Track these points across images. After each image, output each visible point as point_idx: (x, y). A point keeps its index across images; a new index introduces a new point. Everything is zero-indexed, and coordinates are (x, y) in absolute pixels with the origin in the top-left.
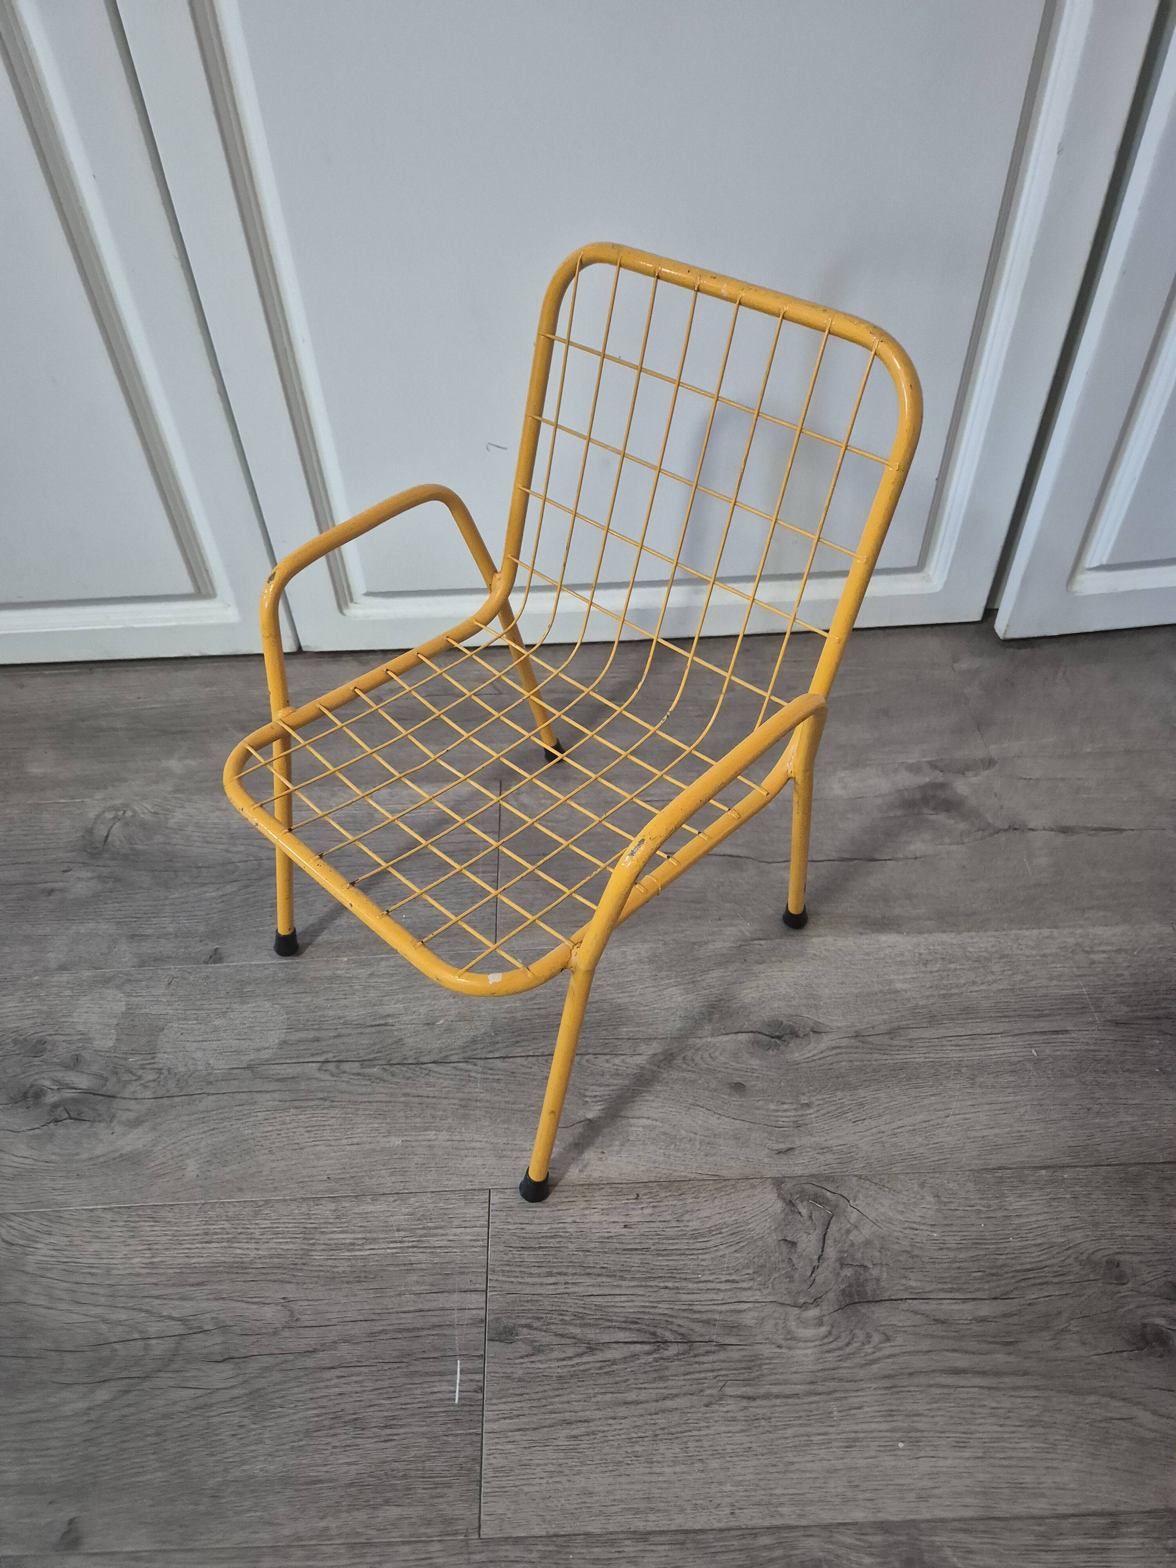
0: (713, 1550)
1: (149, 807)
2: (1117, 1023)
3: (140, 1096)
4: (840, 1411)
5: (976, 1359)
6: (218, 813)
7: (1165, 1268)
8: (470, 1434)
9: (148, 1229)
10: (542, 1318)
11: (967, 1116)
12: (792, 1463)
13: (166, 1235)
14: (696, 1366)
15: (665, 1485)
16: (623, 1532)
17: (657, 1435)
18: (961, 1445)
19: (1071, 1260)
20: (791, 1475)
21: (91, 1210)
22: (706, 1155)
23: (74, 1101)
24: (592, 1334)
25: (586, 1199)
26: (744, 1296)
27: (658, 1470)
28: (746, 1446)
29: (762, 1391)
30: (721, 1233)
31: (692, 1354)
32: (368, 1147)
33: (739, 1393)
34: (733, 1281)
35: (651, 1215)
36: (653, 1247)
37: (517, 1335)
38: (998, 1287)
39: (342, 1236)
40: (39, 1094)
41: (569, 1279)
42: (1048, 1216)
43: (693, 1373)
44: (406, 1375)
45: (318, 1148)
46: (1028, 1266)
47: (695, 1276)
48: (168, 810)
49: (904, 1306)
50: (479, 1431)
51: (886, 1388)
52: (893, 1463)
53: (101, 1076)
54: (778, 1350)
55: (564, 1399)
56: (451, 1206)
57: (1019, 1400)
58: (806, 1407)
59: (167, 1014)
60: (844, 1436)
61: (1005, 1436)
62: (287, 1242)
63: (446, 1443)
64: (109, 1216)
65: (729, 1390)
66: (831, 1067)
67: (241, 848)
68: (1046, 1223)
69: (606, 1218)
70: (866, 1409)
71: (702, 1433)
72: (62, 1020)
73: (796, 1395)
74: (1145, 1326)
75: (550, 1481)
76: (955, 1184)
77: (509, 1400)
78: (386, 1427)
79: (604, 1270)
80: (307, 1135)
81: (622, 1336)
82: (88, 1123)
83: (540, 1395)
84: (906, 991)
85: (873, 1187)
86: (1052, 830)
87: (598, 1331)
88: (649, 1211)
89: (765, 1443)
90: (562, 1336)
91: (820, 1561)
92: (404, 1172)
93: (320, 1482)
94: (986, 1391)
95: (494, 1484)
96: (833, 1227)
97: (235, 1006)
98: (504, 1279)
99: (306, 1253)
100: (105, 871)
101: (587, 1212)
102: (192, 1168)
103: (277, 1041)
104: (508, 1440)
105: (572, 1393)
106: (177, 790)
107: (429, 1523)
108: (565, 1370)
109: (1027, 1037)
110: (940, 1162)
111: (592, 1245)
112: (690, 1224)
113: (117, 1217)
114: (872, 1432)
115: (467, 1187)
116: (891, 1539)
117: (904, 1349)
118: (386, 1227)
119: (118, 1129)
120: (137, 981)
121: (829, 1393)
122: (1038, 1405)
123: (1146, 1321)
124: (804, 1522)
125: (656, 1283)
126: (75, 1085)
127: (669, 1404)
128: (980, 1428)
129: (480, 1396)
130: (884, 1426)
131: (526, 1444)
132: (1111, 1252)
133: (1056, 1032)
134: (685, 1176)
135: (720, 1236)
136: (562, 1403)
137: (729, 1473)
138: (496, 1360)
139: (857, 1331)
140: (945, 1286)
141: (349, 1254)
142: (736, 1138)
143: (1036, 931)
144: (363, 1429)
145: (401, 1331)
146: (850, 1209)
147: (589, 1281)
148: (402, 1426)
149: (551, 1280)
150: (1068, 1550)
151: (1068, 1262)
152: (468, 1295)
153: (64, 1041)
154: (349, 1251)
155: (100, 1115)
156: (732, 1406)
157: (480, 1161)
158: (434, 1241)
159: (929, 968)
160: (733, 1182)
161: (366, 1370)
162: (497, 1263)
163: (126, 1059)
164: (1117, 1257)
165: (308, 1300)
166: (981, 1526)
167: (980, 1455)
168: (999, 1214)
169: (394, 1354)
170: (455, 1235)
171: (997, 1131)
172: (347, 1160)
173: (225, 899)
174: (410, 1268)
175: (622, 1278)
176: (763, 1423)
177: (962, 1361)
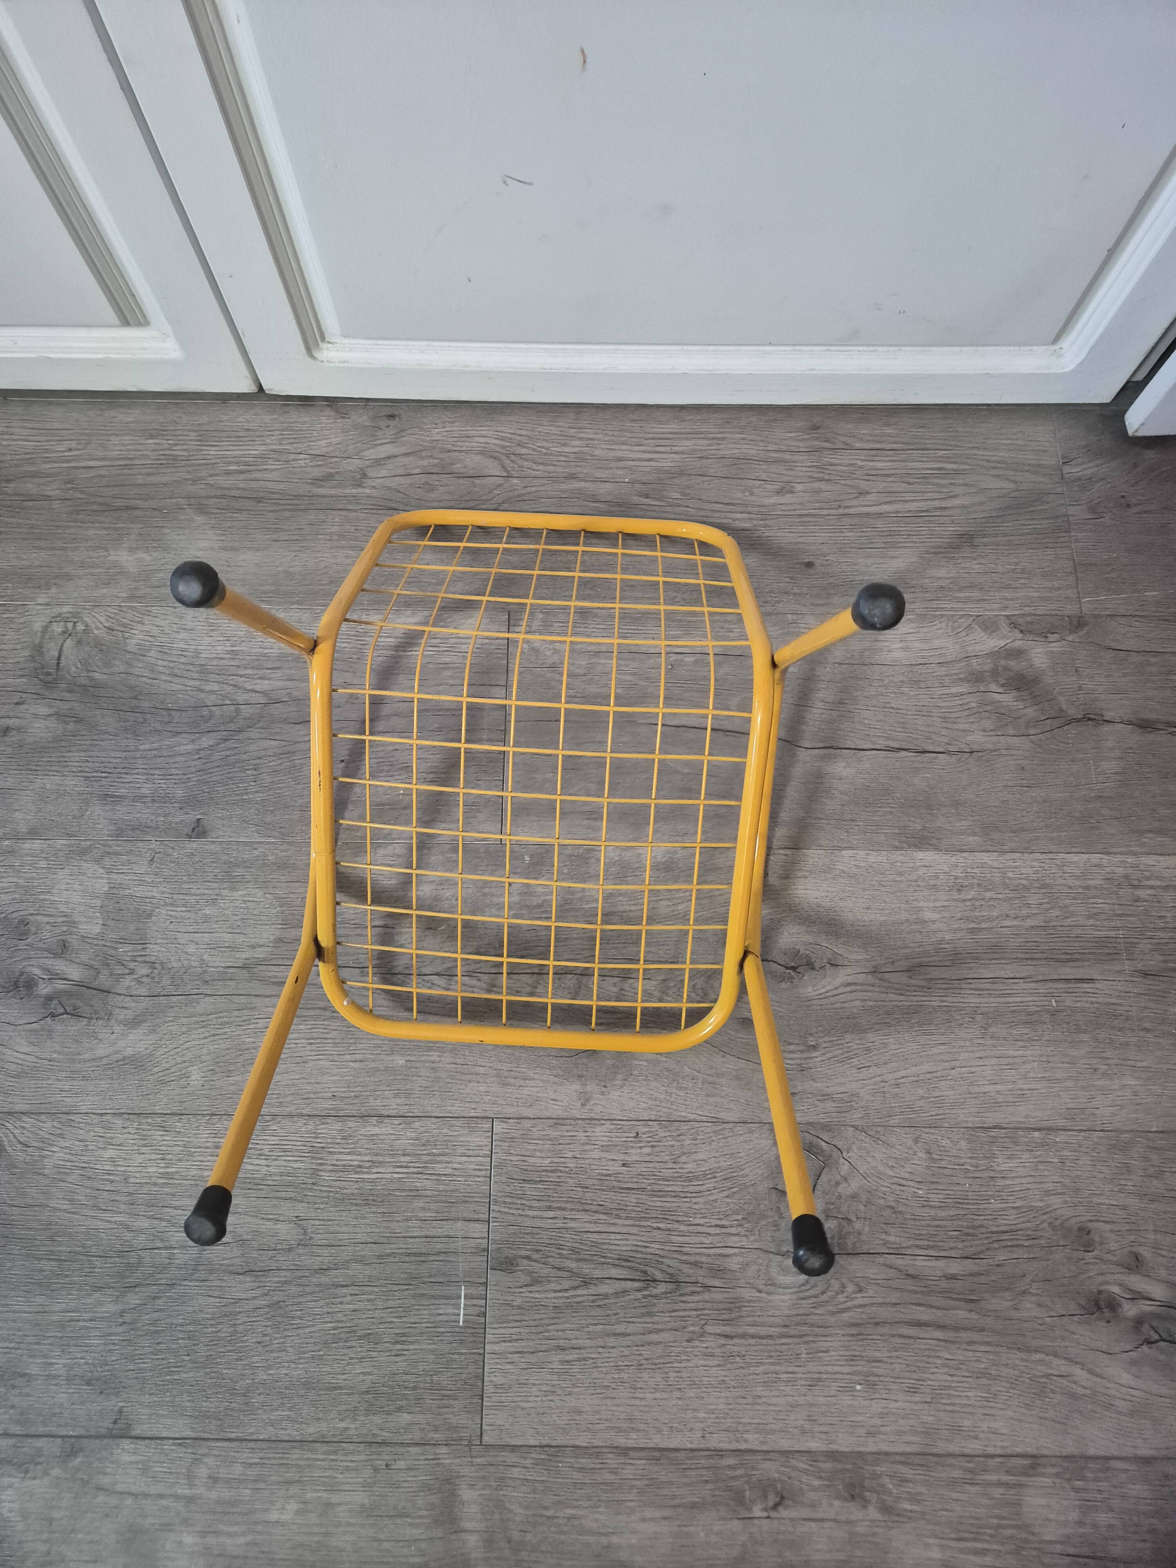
0: (684, 1466)
1: (102, 619)
2: (1146, 974)
3: (134, 993)
4: (808, 1354)
5: (939, 1313)
6: (183, 635)
7: (1132, 1238)
8: (474, 1354)
9: (160, 1138)
10: (541, 1251)
11: (973, 1069)
12: (760, 1397)
13: (178, 1145)
14: (682, 1304)
15: (646, 1409)
16: (606, 1447)
17: (641, 1365)
18: (913, 1390)
19: (1045, 1225)
20: (758, 1407)
21: (102, 1115)
22: (708, 1096)
23: (69, 994)
24: (586, 1269)
25: (587, 1134)
26: (733, 1241)
27: (641, 1396)
28: (720, 1379)
29: (740, 1331)
30: (715, 1177)
31: (678, 1293)
32: (372, 1065)
33: (718, 1331)
34: (723, 1226)
35: (649, 1155)
36: (649, 1188)
37: (517, 1265)
38: (971, 1246)
39: (349, 1157)
40: (30, 984)
41: (567, 1214)
42: (1031, 1179)
43: (678, 1310)
44: (414, 1296)
45: (321, 1063)
46: (1003, 1228)
47: (686, 1219)
48: (125, 625)
49: (881, 1259)
50: (482, 1351)
51: (853, 1335)
52: (850, 1402)
53: (91, 967)
54: (759, 1295)
55: (559, 1327)
56: (454, 1133)
57: (970, 1354)
58: (778, 1347)
59: (153, 897)
60: (808, 1375)
61: (954, 1384)
62: (296, 1161)
63: (454, 1360)
64: (119, 1122)
65: (709, 1329)
66: (844, 1005)
67: (216, 687)
68: (1029, 1186)
69: (605, 1155)
70: (832, 1353)
71: (682, 1365)
72: (42, 897)
73: (771, 1337)
74: (1100, 1292)
75: (544, 1399)
76: (948, 1141)
77: (510, 1325)
78: (397, 1342)
79: (601, 1208)
80: (309, 1048)
81: (614, 1272)
82: (86, 1020)
83: (537, 1322)
84: (934, 922)
85: (867, 1140)
86: (1130, 723)
87: (593, 1266)
88: (647, 1150)
89: (738, 1378)
90: (559, 1269)
91: (775, 1481)
92: (408, 1094)
93: (341, 1388)
94: (943, 1343)
95: (494, 1399)
96: (824, 1177)
97: (225, 892)
98: (506, 1210)
99: (315, 1172)
100: (64, 706)
101: (587, 1147)
102: (196, 1076)
103: (272, 938)
104: (508, 1361)
105: (566, 1322)
106: (131, 598)
107: (436, 1430)
108: (561, 1301)
109: (1050, 984)
110: (937, 1117)
111: (590, 1182)
112: (686, 1166)
113: (128, 1124)
114: (834, 1373)
115: (471, 1115)
116: (839, 1466)
117: (875, 1300)
118: (392, 1150)
119: (117, 1029)
120: (117, 854)
121: (800, 1337)
122: (987, 1359)
123: (1101, 1288)
124: (765, 1448)
125: (649, 1223)
126: (65, 976)
127: (654, 1337)
128: (932, 1377)
129: (482, 1320)
130: (846, 1369)
131: (524, 1366)
132: (1084, 1219)
133: (1082, 980)
134: (685, 1117)
135: (714, 1180)
136: (557, 1331)
137: (703, 1402)
138: (497, 1288)
139: (833, 1281)
140: (922, 1243)
141: (356, 1176)
142: (738, 1078)
143: (1085, 857)
144: (377, 1343)
145: (409, 1255)
146: (842, 1160)
147: (586, 1217)
148: (412, 1343)
149: (551, 1214)
150: (990, 1484)
151: (1042, 1226)
152: (472, 1224)
153: (48, 923)
154: (356, 1173)
155: (96, 1012)
156: (711, 1342)
157: (483, 1088)
158: (439, 1168)
159: (963, 896)
160: (730, 1125)
161: (376, 1289)
162: (500, 1194)
163: (116, 949)
164: (1090, 1225)
165: (319, 1220)
166: (917, 1460)
167: (929, 1400)
168: (986, 1174)
169: (403, 1276)
170: (459, 1163)
171: (999, 1087)
172: (351, 1078)
173: (202, 754)
174: (415, 1194)
175: (618, 1217)
176: (738, 1359)
177: (925, 1315)
